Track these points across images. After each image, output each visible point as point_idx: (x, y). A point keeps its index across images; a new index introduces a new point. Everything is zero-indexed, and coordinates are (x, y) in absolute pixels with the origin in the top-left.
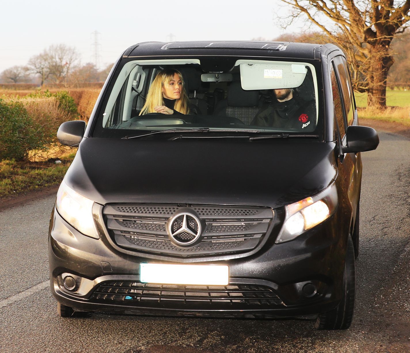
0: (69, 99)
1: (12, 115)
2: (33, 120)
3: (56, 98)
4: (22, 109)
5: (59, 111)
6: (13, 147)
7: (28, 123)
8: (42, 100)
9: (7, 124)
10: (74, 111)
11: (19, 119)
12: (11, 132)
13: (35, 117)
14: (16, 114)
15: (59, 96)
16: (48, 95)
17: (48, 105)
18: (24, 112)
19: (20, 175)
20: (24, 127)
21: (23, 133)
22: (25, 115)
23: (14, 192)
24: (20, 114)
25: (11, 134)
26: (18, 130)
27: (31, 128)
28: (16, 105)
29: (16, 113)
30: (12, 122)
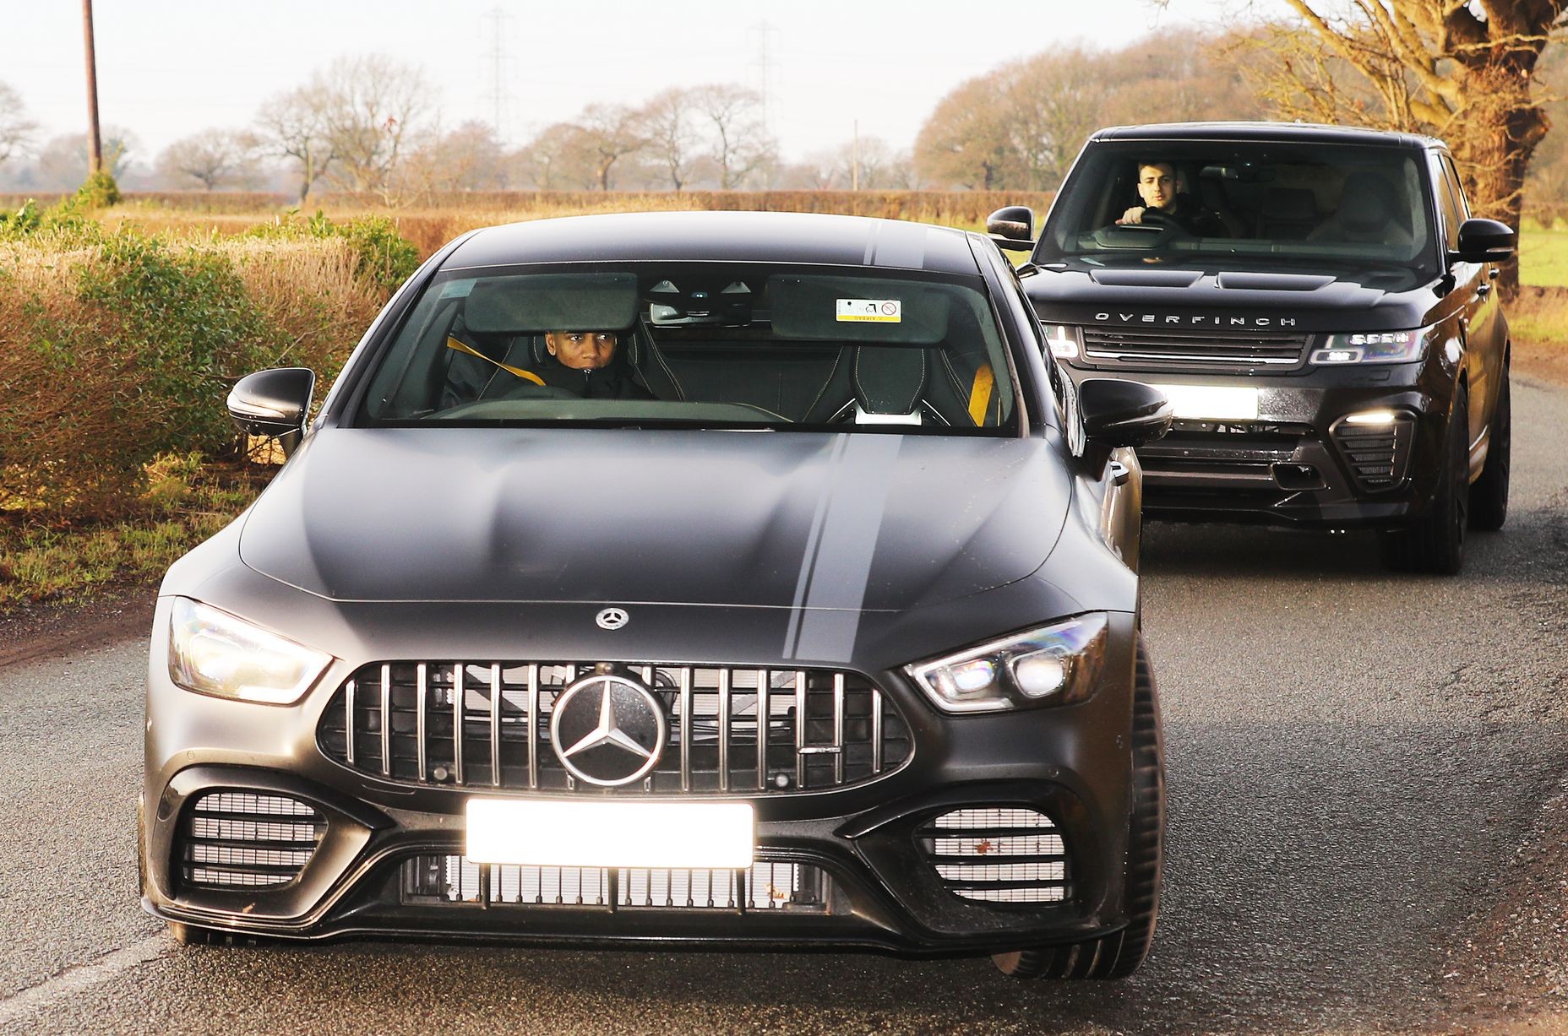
0: (396, 246)
1: (191, 299)
2: (264, 318)
3: (346, 241)
4: (225, 277)
5: (359, 288)
6: (192, 413)
7: (248, 326)
8: (299, 246)
9: (174, 331)
11: (216, 314)
12: (187, 358)
13: (272, 307)
14: (207, 295)
15: (359, 235)
16: (321, 232)
17: (320, 264)
18: (235, 289)
19: (219, 511)
20: (232, 341)
21: (230, 362)
22: (237, 298)
24: (218, 296)
25: (185, 365)
26: (210, 351)
27: (259, 344)
28: (207, 265)
29: (205, 292)
30: (192, 323)
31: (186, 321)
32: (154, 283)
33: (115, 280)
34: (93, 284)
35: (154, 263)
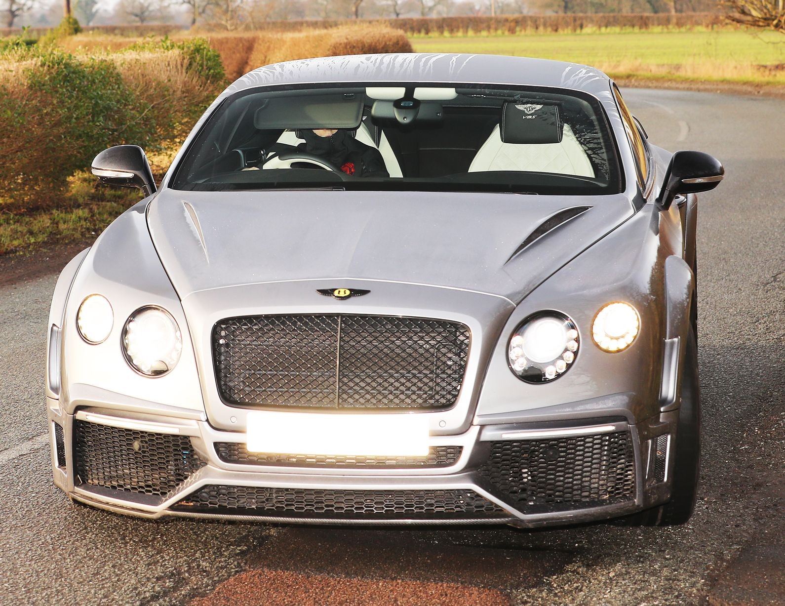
0: (209, 53)
1: (92, 85)
2: (134, 95)
3: (181, 52)
4: (112, 73)
5: (188, 77)
6: (92, 148)
7: (124, 99)
8: (155, 55)
9: (82, 104)
10: (218, 76)
11: (106, 93)
12: (89, 118)
13: (138, 89)
14: (101, 84)
15: (189, 48)
16: (167, 47)
17: (167, 65)
18: (117, 79)
19: (109, 201)
20: (116, 108)
21: (114, 120)
22: (118, 84)
23: (93, 233)
24: (108, 84)
25: (88, 122)
26: (102, 114)
27: (131, 110)
28: (101, 67)
29: (100, 82)
30: (91, 99)
31: (89, 98)
32: (70, 77)
33: (48, 76)
34: (36, 79)
35: (71, 67)
